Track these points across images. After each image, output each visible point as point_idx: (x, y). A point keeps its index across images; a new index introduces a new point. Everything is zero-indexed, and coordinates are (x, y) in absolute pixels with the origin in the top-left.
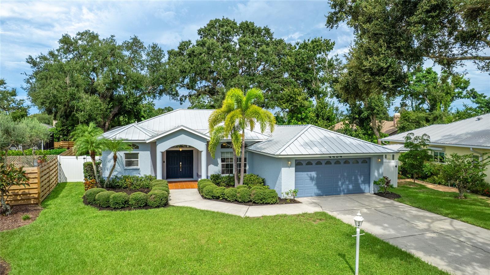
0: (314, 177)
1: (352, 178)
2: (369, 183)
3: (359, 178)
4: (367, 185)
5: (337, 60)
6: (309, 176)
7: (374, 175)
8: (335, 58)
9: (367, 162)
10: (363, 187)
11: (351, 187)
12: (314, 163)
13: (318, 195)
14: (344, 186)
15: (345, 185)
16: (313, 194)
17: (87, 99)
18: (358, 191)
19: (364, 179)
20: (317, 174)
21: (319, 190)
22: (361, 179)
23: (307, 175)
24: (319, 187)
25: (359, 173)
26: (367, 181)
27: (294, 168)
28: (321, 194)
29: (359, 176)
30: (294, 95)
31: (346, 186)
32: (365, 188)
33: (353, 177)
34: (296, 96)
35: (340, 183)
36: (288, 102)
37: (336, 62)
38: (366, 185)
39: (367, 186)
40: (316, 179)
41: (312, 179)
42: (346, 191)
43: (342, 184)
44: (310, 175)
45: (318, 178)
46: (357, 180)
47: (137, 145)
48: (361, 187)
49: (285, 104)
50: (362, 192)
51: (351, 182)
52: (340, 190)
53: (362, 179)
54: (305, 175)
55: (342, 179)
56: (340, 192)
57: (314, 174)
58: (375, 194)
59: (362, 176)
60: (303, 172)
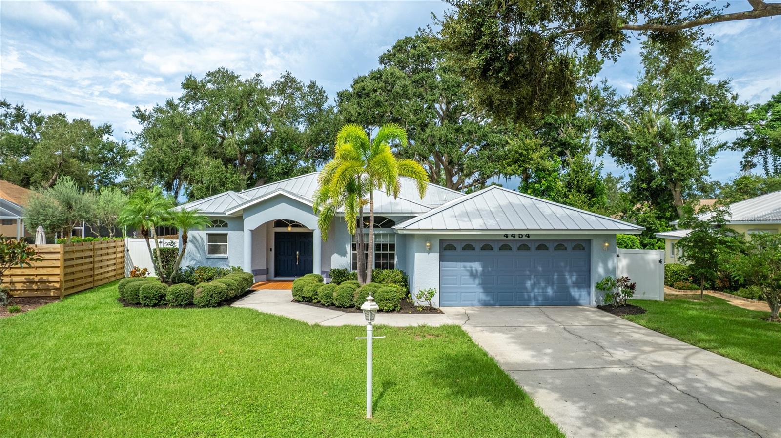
0: (477, 271)
1: (553, 275)
2: (589, 286)
3: (568, 277)
4: (585, 290)
5: (606, 89)
6: (467, 270)
7: (597, 272)
8: (603, 86)
9: (584, 249)
10: (575, 293)
11: (550, 291)
12: (478, 247)
13: (486, 304)
14: (536, 290)
15: (539, 289)
16: (476, 303)
17: (208, 164)
18: (565, 301)
19: (577, 279)
20: (483, 267)
21: (487, 295)
22: (571, 279)
23: (465, 267)
24: (486, 291)
25: (568, 268)
26: (584, 281)
27: (437, 255)
28: (492, 302)
29: (567, 274)
30: (525, 150)
31: (541, 291)
32: (580, 295)
33: (556, 274)
34: (528, 154)
35: (529, 284)
36: (516, 162)
37: (606, 93)
38: (582, 290)
39: (584, 293)
40: (481, 275)
41: (473, 275)
42: (540, 299)
43: (533, 286)
44: (468, 268)
45: (484, 273)
46: (562, 280)
47: (226, 221)
48: (573, 293)
49: (510, 166)
50: (573, 303)
51: (550, 282)
52: (529, 296)
53: (574, 278)
54: (459, 268)
55: (532, 277)
56: (529, 299)
57: (477, 266)
58: (599, 307)
59: (574, 274)
60: (457, 262)
